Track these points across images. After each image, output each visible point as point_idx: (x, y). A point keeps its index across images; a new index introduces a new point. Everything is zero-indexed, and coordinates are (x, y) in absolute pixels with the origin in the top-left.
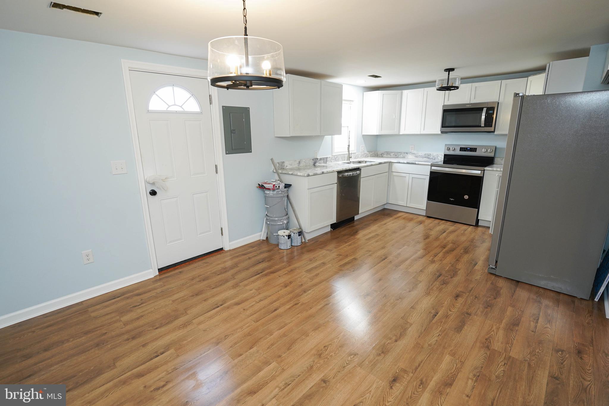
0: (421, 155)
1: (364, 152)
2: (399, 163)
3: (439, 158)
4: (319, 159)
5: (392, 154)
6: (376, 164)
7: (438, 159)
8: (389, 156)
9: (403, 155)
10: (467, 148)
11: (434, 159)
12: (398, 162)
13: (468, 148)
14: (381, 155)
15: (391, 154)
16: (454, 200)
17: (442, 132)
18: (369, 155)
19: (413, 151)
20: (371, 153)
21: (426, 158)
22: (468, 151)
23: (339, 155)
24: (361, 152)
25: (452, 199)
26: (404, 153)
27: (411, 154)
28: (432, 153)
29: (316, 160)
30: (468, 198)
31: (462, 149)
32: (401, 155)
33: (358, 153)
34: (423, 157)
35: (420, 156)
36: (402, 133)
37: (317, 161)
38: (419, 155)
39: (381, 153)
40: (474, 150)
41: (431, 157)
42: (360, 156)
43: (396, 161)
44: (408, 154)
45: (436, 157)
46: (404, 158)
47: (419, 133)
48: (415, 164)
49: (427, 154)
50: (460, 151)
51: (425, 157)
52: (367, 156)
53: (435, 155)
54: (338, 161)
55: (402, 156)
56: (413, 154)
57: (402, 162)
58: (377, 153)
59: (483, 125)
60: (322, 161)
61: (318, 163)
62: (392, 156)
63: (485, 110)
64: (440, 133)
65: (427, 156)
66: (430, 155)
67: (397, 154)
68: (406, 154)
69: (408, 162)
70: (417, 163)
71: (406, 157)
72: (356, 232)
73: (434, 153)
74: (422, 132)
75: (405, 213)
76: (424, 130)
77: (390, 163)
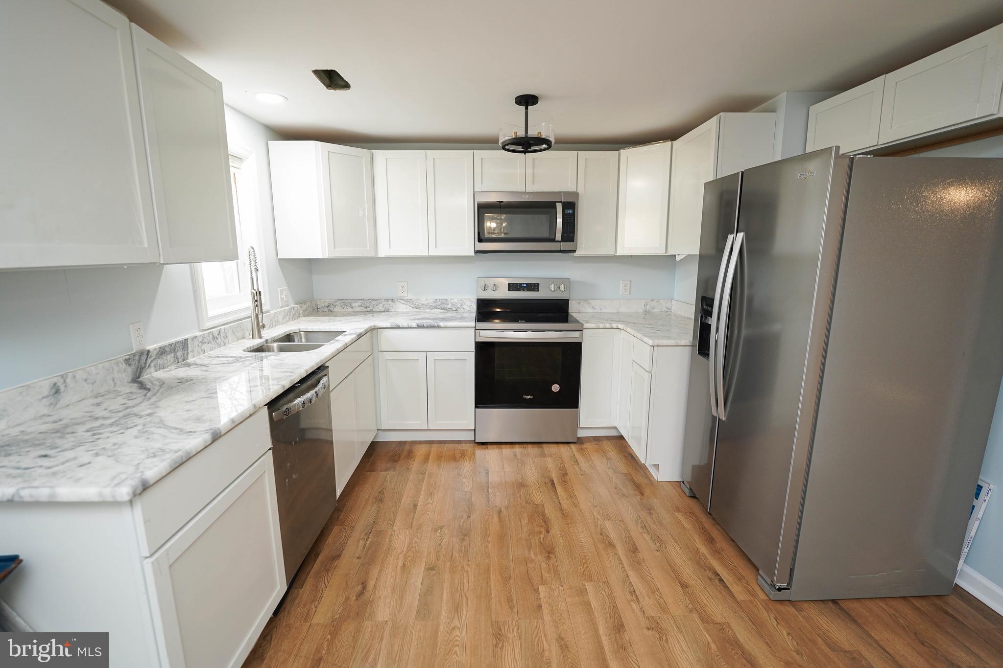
0: (427, 302)
1: (288, 306)
2: (398, 327)
3: (465, 307)
4: (153, 354)
5: (356, 304)
6: (353, 339)
7: (464, 308)
8: (350, 310)
9: (383, 306)
10: (522, 284)
11: (454, 309)
12: (394, 325)
13: (524, 284)
14: (326, 309)
15: (353, 305)
16: (532, 397)
17: (477, 252)
18: (301, 312)
19: (406, 296)
20: (305, 307)
21: (439, 308)
22: (523, 291)
23: (224, 325)
24: (281, 307)
25: (528, 397)
26: (387, 300)
27: (403, 302)
28: (448, 297)
29: (144, 358)
30: (558, 389)
31: (512, 287)
32: (379, 306)
33: (275, 311)
34: (430, 307)
35: (423, 304)
36: (382, 254)
37: (149, 361)
38: (423, 302)
39: (327, 305)
40: (534, 287)
41: (449, 306)
42: (280, 318)
43: (388, 325)
44: (397, 303)
45: (459, 305)
46: (388, 311)
47: (425, 254)
48: (439, 327)
49: (440, 299)
50: (509, 290)
51: (436, 308)
52: (296, 316)
53: (456, 300)
54: (225, 344)
55: (382, 309)
56: (408, 301)
57: (405, 325)
58: (317, 305)
59: (559, 236)
60: (170, 357)
61: (152, 369)
62: (358, 309)
63: (559, 207)
64: (472, 253)
65: (439, 305)
66: (446, 301)
67: (368, 304)
68: (390, 301)
69: (419, 325)
70: (442, 324)
71: (392, 310)
72: (364, 588)
73: (454, 298)
74: (434, 252)
75: (426, 444)
76: (436, 248)
77: (375, 331)
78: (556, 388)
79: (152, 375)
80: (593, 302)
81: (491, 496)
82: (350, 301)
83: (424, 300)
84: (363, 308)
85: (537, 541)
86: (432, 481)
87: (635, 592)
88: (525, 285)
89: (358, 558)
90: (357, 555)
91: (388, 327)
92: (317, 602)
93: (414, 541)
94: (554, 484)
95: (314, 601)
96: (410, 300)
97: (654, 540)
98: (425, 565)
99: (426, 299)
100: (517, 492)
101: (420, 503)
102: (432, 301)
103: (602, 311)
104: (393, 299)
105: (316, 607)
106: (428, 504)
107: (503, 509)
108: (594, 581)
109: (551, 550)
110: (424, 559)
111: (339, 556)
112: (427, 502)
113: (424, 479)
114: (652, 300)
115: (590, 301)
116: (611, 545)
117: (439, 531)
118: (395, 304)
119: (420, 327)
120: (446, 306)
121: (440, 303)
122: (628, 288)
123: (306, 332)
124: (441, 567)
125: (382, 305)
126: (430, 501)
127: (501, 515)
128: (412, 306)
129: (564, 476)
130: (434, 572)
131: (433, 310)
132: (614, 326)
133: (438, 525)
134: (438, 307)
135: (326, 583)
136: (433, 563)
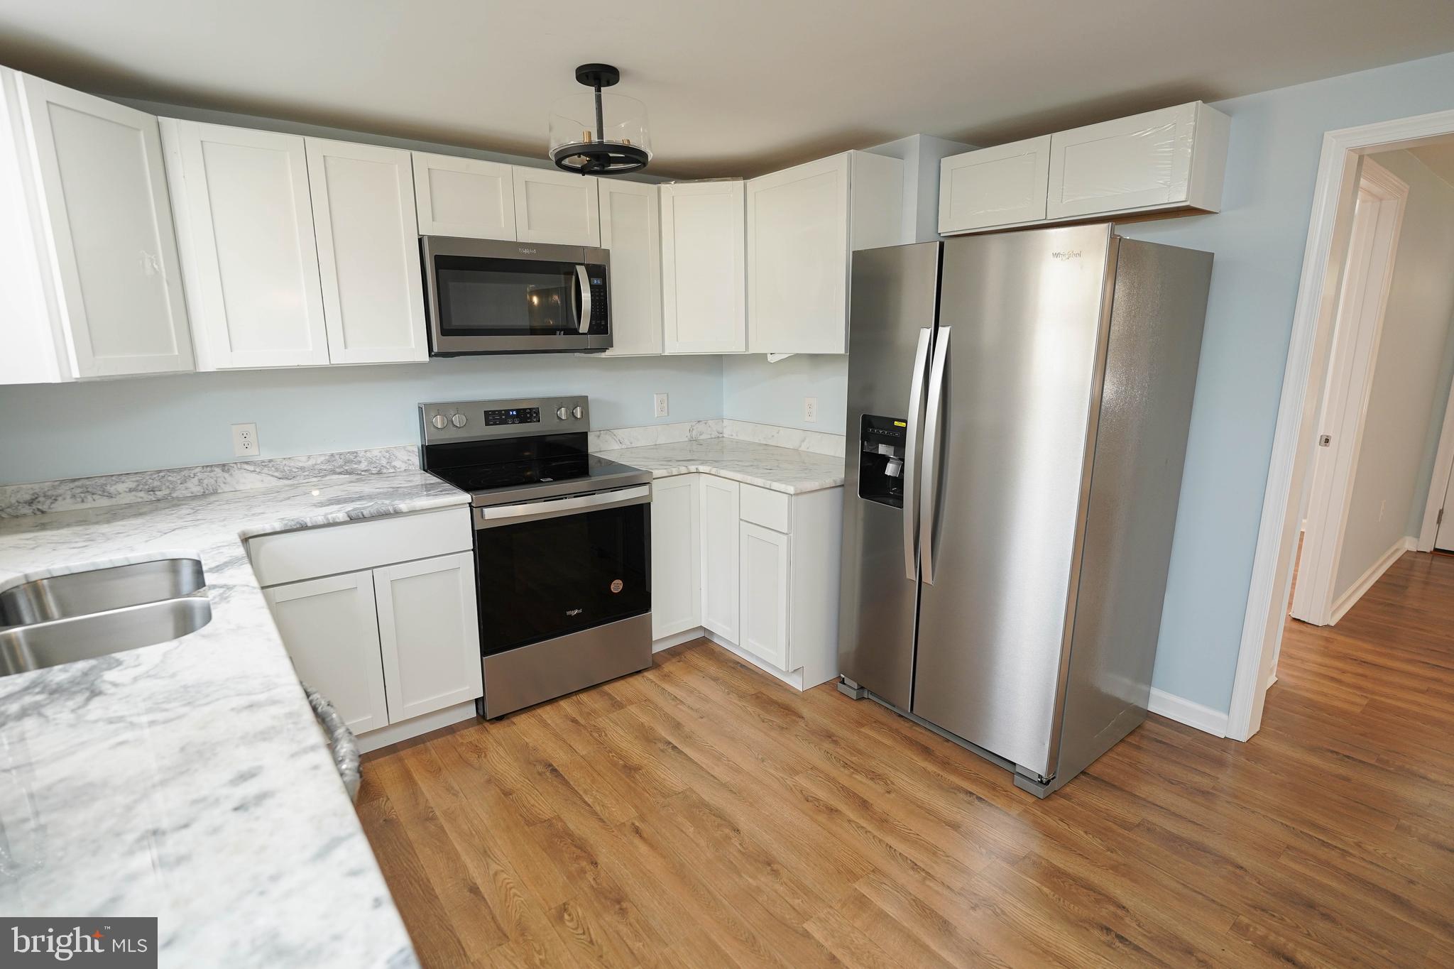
0: (311, 462)
2: (303, 528)
3: (397, 463)
5: (121, 487)
7: (394, 467)
8: (104, 502)
9: (200, 480)
10: (509, 410)
11: (374, 471)
12: (292, 524)
13: (512, 410)
15: (112, 489)
16: (580, 611)
17: (433, 355)
19: (254, 453)
21: (340, 473)
22: (513, 423)
25: (575, 612)
26: (209, 467)
27: (251, 468)
28: (359, 448)
31: (492, 417)
32: (189, 484)
34: (322, 473)
35: (302, 469)
36: (209, 363)
38: (301, 464)
39: (29, 498)
40: (532, 415)
41: (363, 466)
43: (278, 527)
44: (236, 473)
45: (384, 462)
46: (215, 492)
47: (323, 361)
48: (397, 513)
49: (341, 454)
50: (486, 423)
51: (333, 472)
53: (376, 453)
55: (197, 490)
56: (264, 464)
57: (320, 520)
59: (584, 326)
63: (582, 272)
65: (341, 467)
66: (356, 457)
67: (156, 483)
68: (218, 470)
69: (353, 514)
70: (403, 506)
71: (226, 490)
73: (372, 448)
74: (341, 357)
76: (346, 348)
78: (617, 586)
80: (619, 433)
82: (102, 481)
83: (304, 459)
84: (142, 494)
85: (735, 853)
86: (466, 828)
87: (916, 865)
88: (515, 413)
91: (278, 530)
94: (675, 747)
96: (270, 461)
97: (872, 779)
99: (309, 457)
100: (633, 785)
101: (479, 882)
102: (323, 458)
103: (633, 445)
104: (224, 465)
106: (496, 874)
107: (637, 824)
108: (862, 877)
109: (767, 858)
112: (492, 873)
114: (699, 422)
115: (615, 431)
116: (832, 811)
117: (567, 917)
118: (231, 475)
119: (353, 519)
120: (355, 466)
121: (341, 462)
122: (665, 405)
125: (195, 480)
126: (495, 867)
128: (276, 474)
129: (679, 728)
131: (328, 478)
132: (693, 468)
133: (554, 906)
134: (338, 470)
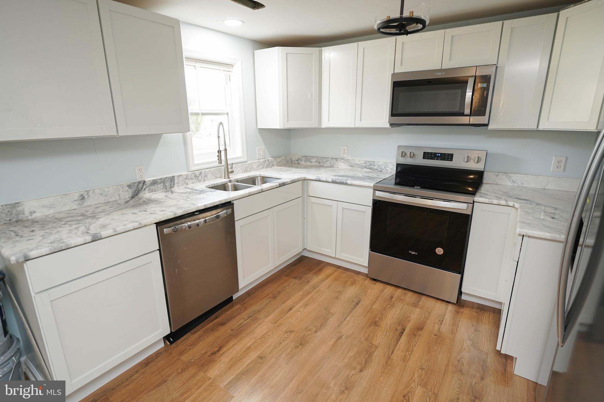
1: (265, 158)
2: (320, 181)
3: (388, 169)
4: (148, 183)
5: (314, 160)
7: (387, 170)
8: (310, 164)
10: (437, 153)
11: (379, 170)
12: (317, 178)
13: (438, 153)
14: (296, 162)
15: (312, 160)
16: (416, 254)
17: (391, 125)
18: (275, 163)
19: (346, 157)
20: (279, 160)
21: (368, 168)
22: (437, 159)
23: (207, 169)
24: (258, 159)
25: (413, 253)
26: (333, 159)
27: (343, 161)
28: (376, 160)
29: (141, 185)
31: (427, 155)
32: (327, 163)
33: (250, 162)
34: (362, 167)
35: (357, 164)
36: (324, 125)
37: (145, 187)
38: (356, 163)
39: (297, 159)
40: (449, 157)
41: (376, 167)
42: (255, 166)
43: (314, 178)
44: (339, 162)
45: (383, 167)
46: (333, 167)
47: (353, 126)
48: (346, 184)
49: (369, 161)
50: (425, 158)
51: (366, 167)
52: (270, 165)
53: (381, 163)
54: (204, 180)
55: (329, 165)
56: (346, 160)
57: (324, 179)
58: (291, 159)
59: (467, 111)
60: (161, 186)
61: (147, 191)
62: (314, 164)
63: (471, 81)
64: (388, 125)
65: (368, 166)
66: (374, 163)
67: (321, 161)
68: (335, 160)
70: (349, 182)
71: (336, 167)
72: (219, 351)
73: (380, 161)
74: (359, 125)
75: (335, 267)
76: (360, 121)
77: (305, 182)
78: (440, 251)
79: (146, 195)
80: (514, 177)
81: (345, 322)
82: (310, 158)
83: (358, 161)
84: (317, 163)
85: (346, 374)
86: (315, 297)
88: (439, 155)
89: (232, 330)
90: (233, 328)
92: (192, 347)
93: (268, 334)
94: (403, 333)
95: (192, 345)
96: (348, 160)
98: (260, 353)
99: (359, 161)
101: (294, 309)
102: (363, 162)
103: (523, 185)
104: (336, 159)
105: (190, 349)
107: (343, 336)
110: (262, 350)
111: (225, 324)
112: (299, 310)
113: (312, 292)
115: (510, 175)
117: (288, 334)
118: (338, 162)
119: (333, 182)
120: (373, 167)
121: (368, 164)
122: (563, 164)
123: (263, 177)
124: (267, 359)
125: (329, 162)
126: (302, 310)
127: (339, 341)
128: (349, 164)
129: (419, 329)
130: (261, 361)
131: (364, 169)
133: (291, 329)
134: (367, 167)
135: (205, 338)
136: (266, 354)
